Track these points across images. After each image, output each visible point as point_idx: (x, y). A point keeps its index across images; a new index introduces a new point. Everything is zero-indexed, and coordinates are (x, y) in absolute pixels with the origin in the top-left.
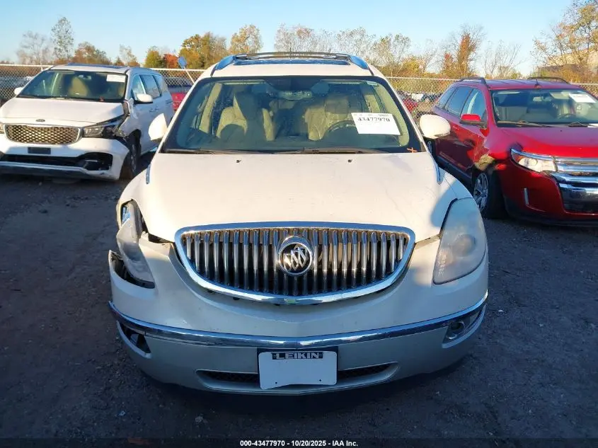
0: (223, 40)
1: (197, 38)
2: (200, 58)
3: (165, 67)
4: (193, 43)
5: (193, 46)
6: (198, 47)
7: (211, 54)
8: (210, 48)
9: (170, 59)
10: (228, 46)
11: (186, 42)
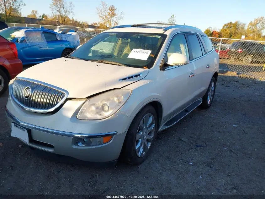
0: (244, 25)
1: (231, 23)
2: (230, 33)
3: (212, 36)
4: (228, 26)
5: (228, 28)
6: (230, 28)
7: (237, 31)
8: (236, 29)
9: (215, 33)
10: (246, 28)
11: (225, 25)
